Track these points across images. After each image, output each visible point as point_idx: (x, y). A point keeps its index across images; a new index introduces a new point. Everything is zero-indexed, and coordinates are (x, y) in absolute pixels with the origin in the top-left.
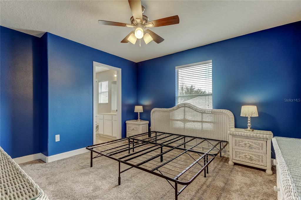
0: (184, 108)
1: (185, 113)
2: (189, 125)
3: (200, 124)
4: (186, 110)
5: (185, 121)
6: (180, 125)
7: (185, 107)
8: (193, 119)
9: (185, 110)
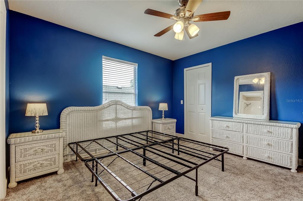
0: (115, 106)
1: (116, 111)
2: (120, 124)
3: (130, 120)
4: (118, 108)
5: (117, 119)
6: (112, 125)
7: (116, 104)
8: (125, 117)
9: (116, 108)
